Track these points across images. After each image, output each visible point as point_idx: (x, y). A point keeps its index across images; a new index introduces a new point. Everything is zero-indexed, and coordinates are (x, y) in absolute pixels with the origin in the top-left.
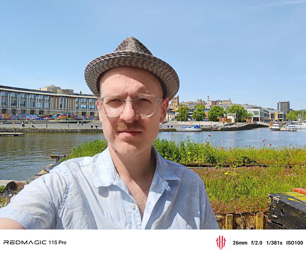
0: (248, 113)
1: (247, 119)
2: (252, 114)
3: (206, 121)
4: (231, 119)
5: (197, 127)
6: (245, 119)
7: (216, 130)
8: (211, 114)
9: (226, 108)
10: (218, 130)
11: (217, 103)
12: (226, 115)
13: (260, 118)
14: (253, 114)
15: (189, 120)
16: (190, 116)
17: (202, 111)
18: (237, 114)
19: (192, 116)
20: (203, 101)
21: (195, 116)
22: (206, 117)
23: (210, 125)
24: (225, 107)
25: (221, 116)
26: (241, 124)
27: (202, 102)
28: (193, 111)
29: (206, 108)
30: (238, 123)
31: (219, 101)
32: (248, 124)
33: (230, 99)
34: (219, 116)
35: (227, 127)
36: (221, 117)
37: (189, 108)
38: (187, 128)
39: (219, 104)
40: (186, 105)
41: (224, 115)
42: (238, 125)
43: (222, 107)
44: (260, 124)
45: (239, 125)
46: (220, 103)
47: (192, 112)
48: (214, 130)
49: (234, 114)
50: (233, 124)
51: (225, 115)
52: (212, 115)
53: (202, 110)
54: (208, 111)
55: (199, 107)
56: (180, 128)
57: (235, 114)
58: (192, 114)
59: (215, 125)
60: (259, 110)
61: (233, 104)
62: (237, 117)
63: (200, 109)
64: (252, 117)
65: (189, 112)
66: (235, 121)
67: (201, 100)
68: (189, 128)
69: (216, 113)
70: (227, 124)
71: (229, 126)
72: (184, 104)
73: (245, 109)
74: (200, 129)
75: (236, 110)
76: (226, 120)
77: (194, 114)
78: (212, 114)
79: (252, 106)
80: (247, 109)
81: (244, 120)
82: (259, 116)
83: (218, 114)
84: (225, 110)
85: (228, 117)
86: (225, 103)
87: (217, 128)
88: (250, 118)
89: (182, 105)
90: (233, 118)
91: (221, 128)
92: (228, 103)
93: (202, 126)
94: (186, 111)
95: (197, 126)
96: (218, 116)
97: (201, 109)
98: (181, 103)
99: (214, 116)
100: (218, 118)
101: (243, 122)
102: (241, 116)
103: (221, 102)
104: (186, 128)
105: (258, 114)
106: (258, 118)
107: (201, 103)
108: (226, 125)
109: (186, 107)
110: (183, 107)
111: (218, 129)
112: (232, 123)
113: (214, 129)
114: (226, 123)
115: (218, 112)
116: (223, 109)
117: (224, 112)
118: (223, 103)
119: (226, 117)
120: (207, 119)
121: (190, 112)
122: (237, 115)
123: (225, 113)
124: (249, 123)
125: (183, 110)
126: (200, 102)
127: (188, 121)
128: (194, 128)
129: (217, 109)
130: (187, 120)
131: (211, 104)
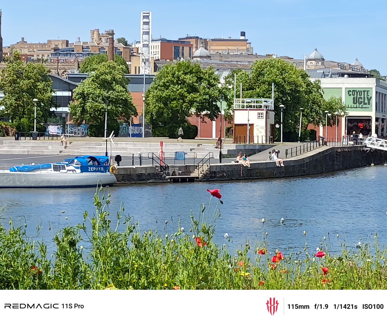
0: (327, 98)
1: (321, 128)
2: (343, 100)
3: (134, 135)
4: (252, 125)
5: (93, 166)
6: (311, 127)
7: (184, 180)
8: (159, 99)
9: (226, 74)
10: (192, 180)
11: (186, 49)
12: (230, 105)
13: (377, 120)
14: (346, 100)
15: (52, 129)
16: (60, 109)
17: (118, 88)
18: (277, 101)
19: (66, 109)
20: (120, 41)
21: (84, 111)
22: (136, 114)
23: (158, 153)
24: (225, 70)
25: (204, 112)
26: (294, 150)
27: (116, 44)
28: (70, 87)
29: (133, 72)
30: (282, 146)
31: (193, 42)
32: (325, 148)
33: (243, 34)
34: (199, 110)
35: (233, 163)
36: (206, 115)
37: (53, 73)
38: (44, 172)
39: (197, 53)
40: (35, 58)
41: (218, 109)
42: (282, 153)
43: (210, 69)
44: (376, 150)
45: (289, 151)
46: (199, 51)
47: (67, 94)
48: (175, 181)
49: (263, 99)
50: (262, 149)
51: (223, 105)
52: (166, 104)
53: (117, 83)
54: (144, 88)
55: (102, 69)
56: (8, 171)
57: (271, 102)
58: (65, 101)
59: (178, 156)
60: (369, 84)
61: (257, 56)
62: (277, 116)
63: (109, 77)
64: (343, 120)
65: (53, 94)
66: (269, 134)
67: (112, 34)
68: (56, 168)
69: (183, 97)
70: (233, 147)
71: (245, 160)
72: (25, 51)
73: (312, 80)
74: (108, 176)
75: (274, 81)
76: (228, 130)
77: (76, 103)
78: (166, 101)
79: (342, 66)
80: (323, 80)
81: (309, 129)
82: (372, 113)
83: (191, 103)
84: (222, 81)
85: (240, 118)
86: (222, 48)
87: (187, 169)
88: (332, 121)
89: (18, 58)
90: (262, 122)
91: (205, 168)
92: (233, 49)
93: (118, 159)
94: (41, 85)
95: (93, 159)
96: (193, 110)
97: (114, 79)
98: (12, 48)
99: (175, 112)
100: (192, 120)
101: (302, 140)
102: (296, 109)
103: (205, 43)
104: (38, 172)
105: (366, 101)
106: (368, 120)
107: (113, 48)
108: (232, 154)
109: (35, 65)
110: (24, 65)
111: (192, 175)
112: (256, 142)
113: (174, 173)
114: (229, 145)
115: (193, 89)
116: (217, 80)
117: (220, 91)
118: (214, 48)
119: (230, 118)
120: (140, 125)
121: (59, 94)
122: (277, 108)
123: (226, 99)
124: (330, 146)
125: (24, 83)
126: (105, 44)
127: (49, 136)
128: (79, 171)
129: (189, 79)
130: (42, 132)
131: (158, 56)
